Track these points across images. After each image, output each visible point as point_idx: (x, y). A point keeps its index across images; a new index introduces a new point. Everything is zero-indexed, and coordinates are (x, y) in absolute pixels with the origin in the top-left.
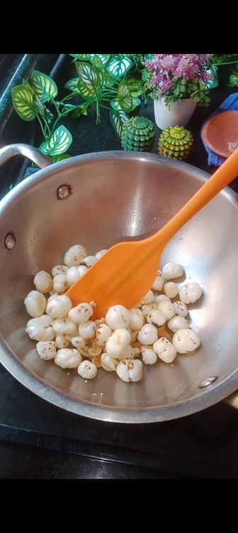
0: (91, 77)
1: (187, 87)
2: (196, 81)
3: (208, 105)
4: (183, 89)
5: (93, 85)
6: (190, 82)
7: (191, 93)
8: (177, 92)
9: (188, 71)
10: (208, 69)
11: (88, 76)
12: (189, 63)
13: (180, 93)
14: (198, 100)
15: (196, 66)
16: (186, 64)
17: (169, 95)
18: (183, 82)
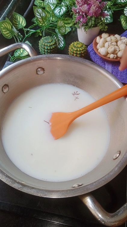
0: (42, 15)
1: (95, 21)
2: (100, 17)
3: (106, 30)
4: (93, 22)
5: (42, 19)
6: (97, 18)
7: (98, 24)
8: (90, 24)
9: (96, 13)
10: (105, 11)
11: (40, 14)
12: (96, 8)
13: (92, 24)
14: (102, 27)
15: (100, 10)
16: (95, 9)
17: (86, 26)
18: (93, 19)
